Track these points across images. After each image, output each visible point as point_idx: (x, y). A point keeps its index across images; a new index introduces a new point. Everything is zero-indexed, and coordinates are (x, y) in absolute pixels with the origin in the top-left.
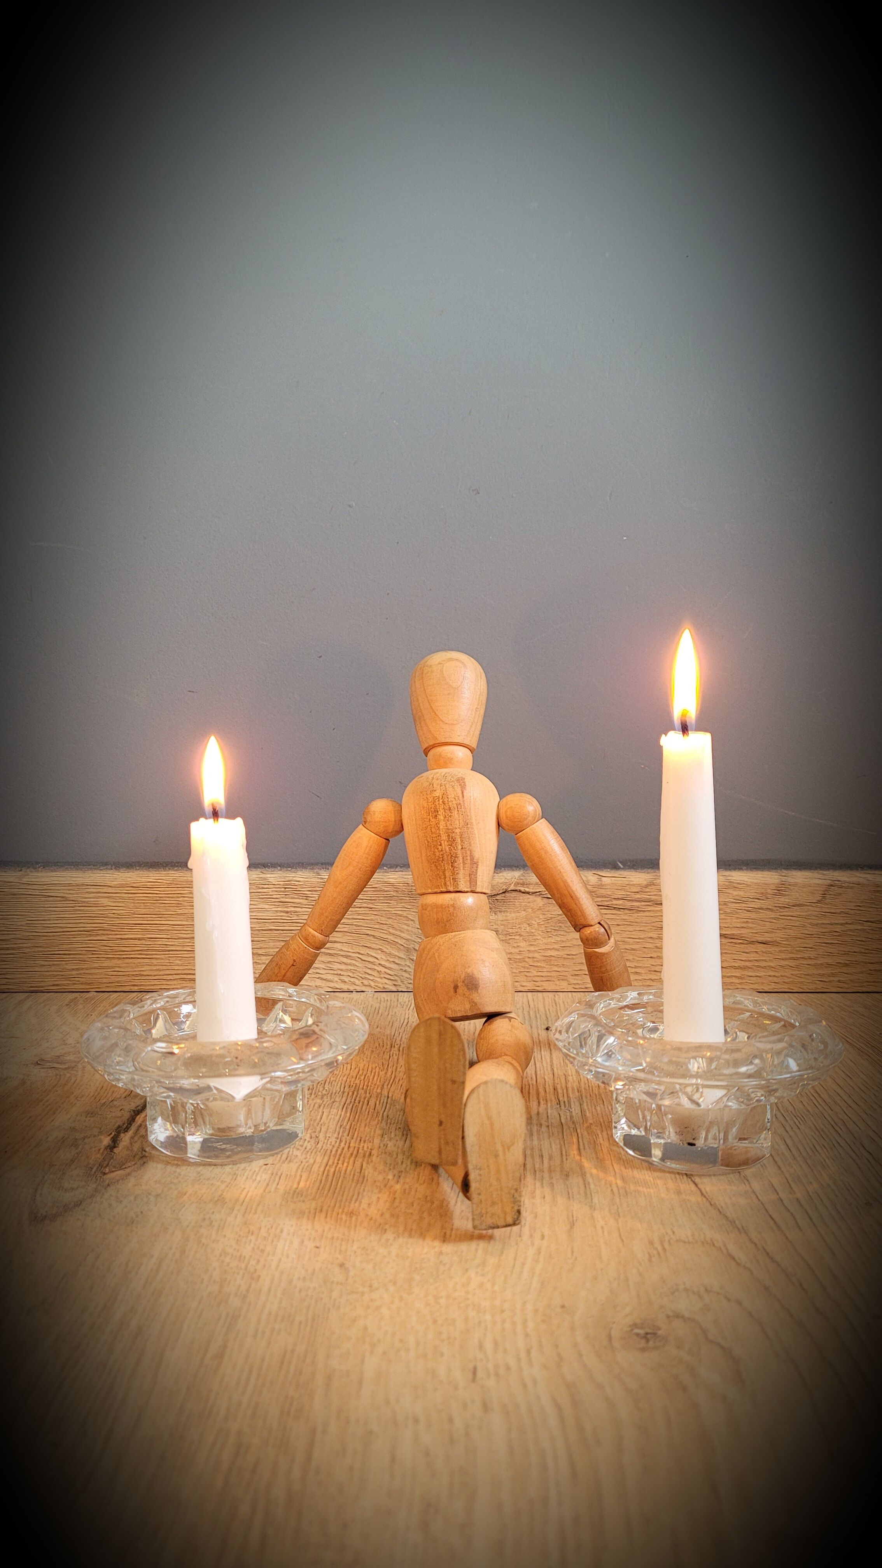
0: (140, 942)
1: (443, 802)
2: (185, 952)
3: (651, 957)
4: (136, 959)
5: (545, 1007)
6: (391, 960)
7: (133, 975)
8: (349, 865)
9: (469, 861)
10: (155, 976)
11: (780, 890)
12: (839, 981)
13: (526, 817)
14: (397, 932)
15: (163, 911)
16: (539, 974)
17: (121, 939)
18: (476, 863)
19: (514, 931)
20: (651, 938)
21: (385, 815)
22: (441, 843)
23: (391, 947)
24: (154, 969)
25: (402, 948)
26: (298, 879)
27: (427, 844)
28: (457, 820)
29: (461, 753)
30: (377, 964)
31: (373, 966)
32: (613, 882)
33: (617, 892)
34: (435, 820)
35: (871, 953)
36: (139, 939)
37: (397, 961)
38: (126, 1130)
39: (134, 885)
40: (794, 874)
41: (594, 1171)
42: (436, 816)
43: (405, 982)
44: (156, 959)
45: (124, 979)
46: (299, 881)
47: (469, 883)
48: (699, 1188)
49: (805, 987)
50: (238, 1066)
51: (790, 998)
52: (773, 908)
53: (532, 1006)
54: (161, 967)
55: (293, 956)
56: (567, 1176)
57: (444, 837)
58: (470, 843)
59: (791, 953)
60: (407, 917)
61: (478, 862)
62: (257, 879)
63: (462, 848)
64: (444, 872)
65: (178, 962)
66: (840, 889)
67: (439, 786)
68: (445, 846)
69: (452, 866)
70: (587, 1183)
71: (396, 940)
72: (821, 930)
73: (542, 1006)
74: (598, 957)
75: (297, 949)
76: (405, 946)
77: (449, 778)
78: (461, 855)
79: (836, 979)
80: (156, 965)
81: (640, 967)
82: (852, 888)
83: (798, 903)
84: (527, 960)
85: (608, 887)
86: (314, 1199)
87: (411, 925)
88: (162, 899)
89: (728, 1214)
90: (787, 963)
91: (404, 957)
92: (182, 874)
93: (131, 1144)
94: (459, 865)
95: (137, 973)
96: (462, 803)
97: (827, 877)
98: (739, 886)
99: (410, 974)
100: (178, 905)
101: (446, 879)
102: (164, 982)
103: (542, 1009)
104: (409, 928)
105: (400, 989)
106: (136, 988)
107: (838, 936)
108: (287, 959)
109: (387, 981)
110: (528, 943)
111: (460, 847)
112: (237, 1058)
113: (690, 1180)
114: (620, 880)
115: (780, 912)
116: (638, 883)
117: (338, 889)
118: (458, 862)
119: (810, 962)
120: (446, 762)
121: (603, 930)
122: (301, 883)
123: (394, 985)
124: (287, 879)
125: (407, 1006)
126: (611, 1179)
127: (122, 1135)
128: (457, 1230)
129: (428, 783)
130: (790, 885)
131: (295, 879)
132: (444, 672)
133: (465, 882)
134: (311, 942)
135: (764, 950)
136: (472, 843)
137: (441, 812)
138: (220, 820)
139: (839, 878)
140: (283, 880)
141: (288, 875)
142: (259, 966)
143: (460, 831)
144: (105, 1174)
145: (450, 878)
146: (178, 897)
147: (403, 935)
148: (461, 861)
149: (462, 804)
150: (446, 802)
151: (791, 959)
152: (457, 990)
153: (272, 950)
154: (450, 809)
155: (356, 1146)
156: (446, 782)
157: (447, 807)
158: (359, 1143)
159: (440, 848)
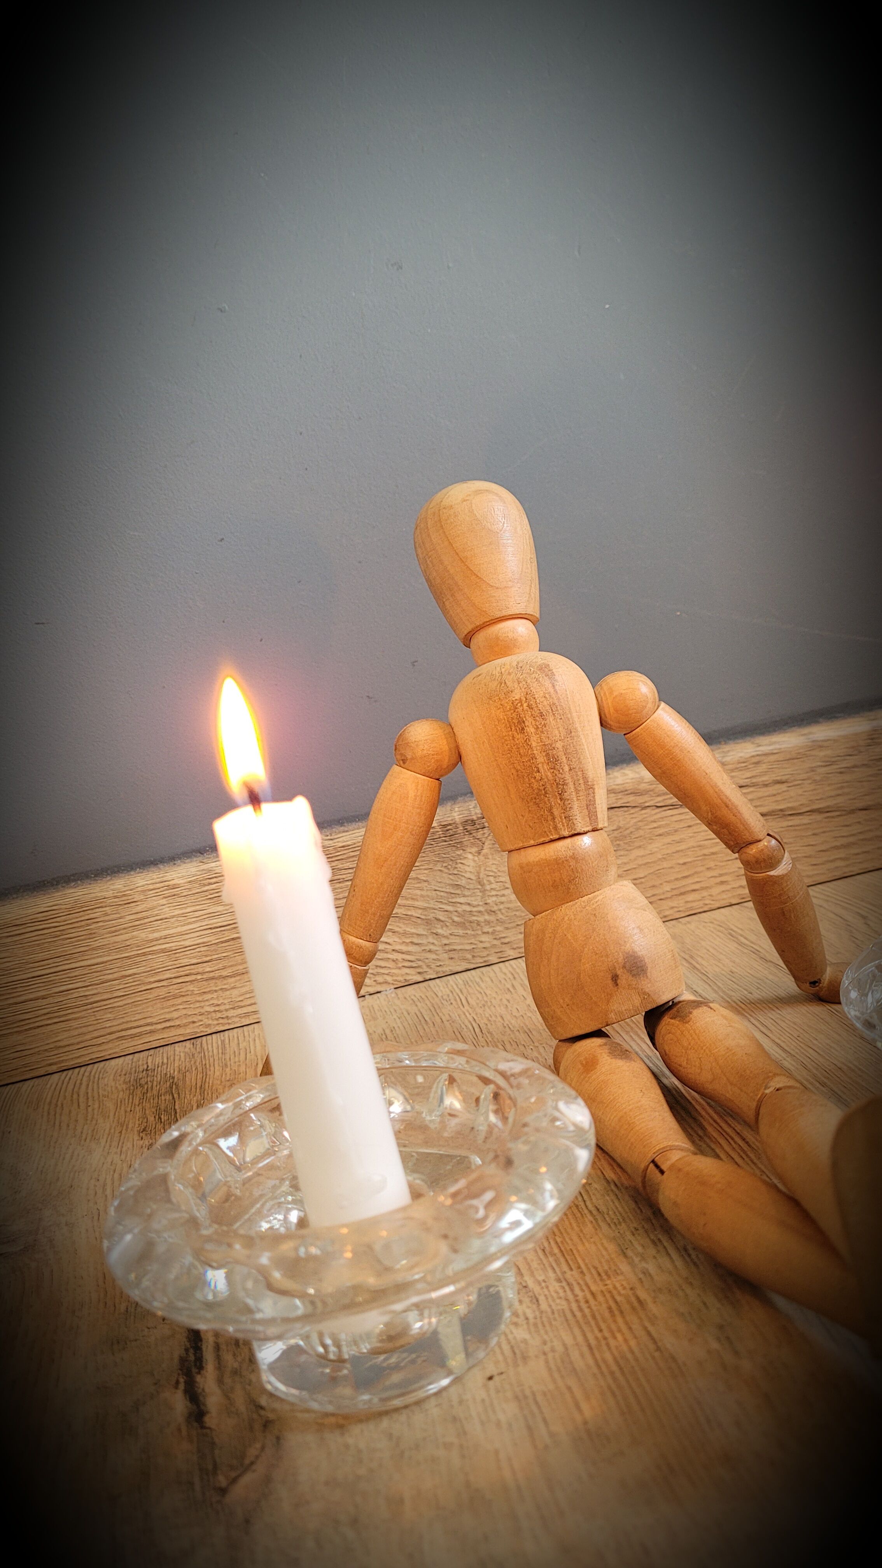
0: (44, 1002)
1: (528, 706)
2: (116, 1000)
4: (46, 1027)
6: (408, 941)
7: (46, 1050)
9: (583, 786)
10: (78, 1043)
11: (873, 739)
13: (644, 704)
14: (408, 902)
15: (70, 950)
22: (538, 768)
23: (404, 924)
24: (76, 1033)
25: (419, 921)
27: (515, 773)
28: (555, 729)
29: (523, 629)
30: (391, 951)
31: (386, 954)
34: (522, 735)
36: (43, 998)
37: (416, 940)
38: (199, 1364)
39: (18, 922)
42: (523, 729)
43: (433, 966)
45: (33, 1058)
47: (586, 819)
57: (541, 759)
58: (579, 758)
60: (417, 878)
61: (593, 785)
62: (198, 873)
63: (570, 770)
64: (550, 811)
65: (109, 1015)
67: (513, 683)
68: (545, 771)
69: (561, 799)
71: (409, 913)
76: (423, 917)
77: (522, 669)
78: (570, 780)
80: (77, 1028)
87: (425, 888)
88: (64, 932)
91: (425, 933)
92: (86, 891)
93: (228, 1398)
94: (570, 794)
95: (51, 1046)
96: (556, 701)
98: (825, 744)
99: (436, 954)
100: (91, 935)
101: (556, 820)
104: (424, 893)
105: (428, 977)
106: (54, 1068)
109: (407, 971)
111: (567, 768)
117: (384, 870)
118: (568, 792)
120: (503, 648)
121: (774, 842)
123: (419, 973)
127: (198, 1378)
129: (496, 683)
132: (475, 512)
133: (582, 818)
134: (357, 956)
135: (869, 817)
136: (582, 758)
137: (529, 721)
138: (264, 806)
142: (228, 993)
143: (562, 744)
144: (223, 1491)
145: (561, 818)
146: (88, 925)
147: (417, 904)
148: (572, 789)
149: (557, 704)
150: (534, 705)
152: (619, 981)
154: (541, 714)
155: (604, 1288)
156: (524, 675)
157: (536, 713)
158: (602, 1280)
159: (537, 775)
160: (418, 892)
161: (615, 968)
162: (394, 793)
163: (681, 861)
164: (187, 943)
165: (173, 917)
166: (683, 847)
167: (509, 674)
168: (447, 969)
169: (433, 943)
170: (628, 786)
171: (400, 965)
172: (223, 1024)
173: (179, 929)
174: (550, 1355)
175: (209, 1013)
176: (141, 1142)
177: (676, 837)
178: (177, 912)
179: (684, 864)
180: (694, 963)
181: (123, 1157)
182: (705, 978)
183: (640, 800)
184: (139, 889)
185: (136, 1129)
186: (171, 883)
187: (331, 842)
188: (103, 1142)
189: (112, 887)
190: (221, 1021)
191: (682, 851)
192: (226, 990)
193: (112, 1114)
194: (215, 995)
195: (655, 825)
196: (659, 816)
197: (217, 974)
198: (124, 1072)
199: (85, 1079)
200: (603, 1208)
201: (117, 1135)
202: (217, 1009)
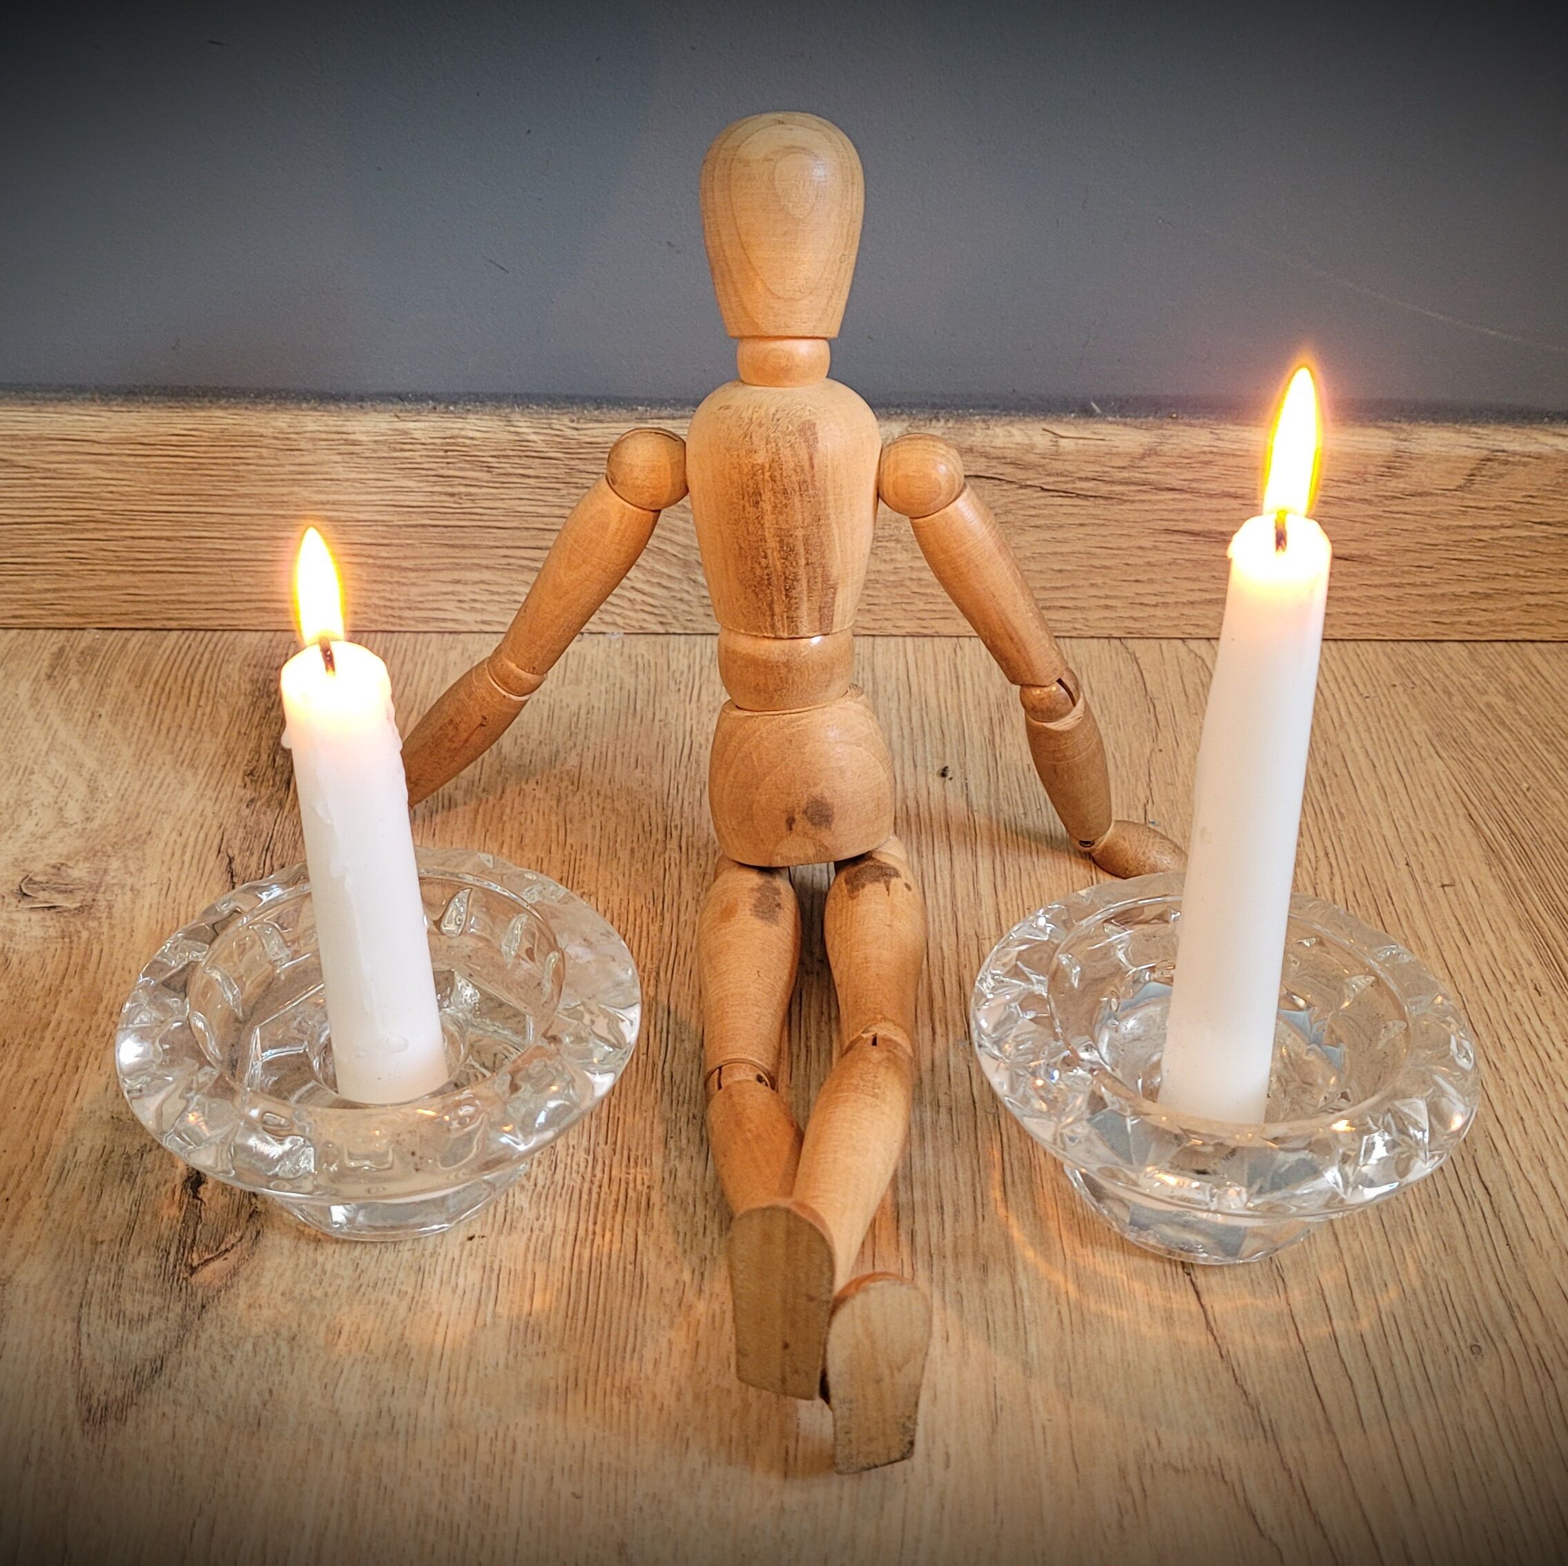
0: (169, 544)
1: (771, 476)
3: (1137, 581)
4: (169, 575)
5: (937, 692)
6: (654, 580)
7: (165, 601)
8: (584, 562)
9: (820, 584)
10: (206, 603)
11: (1393, 466)
12: (1469, 623)
16: (929, 607)
17: (133, 538)
18: (834, 588)
19: (887, 532)
20: (1140, 548)
21: (653, 476)
22: (766, 554)
23: (657, 560)
24: (204, 592)
25: (674, 560)
26: (471, 434)
27: (738, 550)
28: (799, 513)
29: (808, 350)
30: (633, 589)
32: (1080, 447)
33: (1084, 466)
34: (755, 510)
35: (1535, 577)
36: (168, 539)
37: (665, 582)
40: (1423, 435)
41: (1030, 1253)
42: (757, 502)
43: (682, 619)
44: (205, 573)
45: (148, 607)
46: (472, 438)
47: (817, 623)
48: (1202, 1306)
49: (1406, 632)
50: (417, 1170)
51: (1375, 652)
52: (1376, 500)
53: (915, 689)
54: (217, 589)
55: (481, 710)
56: (985, 1268)
57: (772, 543)
58: (823, 553)
59: (1393, 575)
61: (836, 584)
63: (807, 564)
64: (771, 605)
65: (250, 580)
66: (1502, 467)
67: (764, 442)
68: (775, 559)
69: (787, 596)
70: (1017, 1287)
71: (663, 547)
72: (1455, 537)
73: (933, 689)
74: (1051, 738)
75: (488, 699)
76: (679, 556)
77: (784, 423)
78: (804, 576)
79: (1464, 619)
81: (1115, 597)
82: (1525, 465)
83: (1420, 490)
84: (908, 583)
85: (1070, 457)
86: (561, 1348)
89: (1249, 1387)
90: (1381, 592)
91: (679, 576)
92: (238, 420)
94: (800, 592)
95: (173, 598)
97: (1483, 444)
99: (688, 605)
100: (238, 478)
101: (776, 616)
102: (226, 614)
103: (933, 702)
105: (672, 630)
107: (1484, 547)
108: (470, 715)
109: (646, 616)
110: (910, 555)
111: (803, 562)
112: (413, 1154)
113: (1187, 1278)
114: (1096, 445)
115: (1385, 506)
116: (1128, 450)
117: (563, 602)
118: (799, 589)
119: (1422, 591)
120: (777, 374)
121: (1061, 688)
122: (476, 442)
123: (661, 623)
124: (449, 433)
125: (687, 686)
126: (1058, 1277)
128: (806, 1439)
130: (1411, 458)
131: (463, 433)
132: (778, 183)
133: (811, 622)
134: (511, 684)
135: (1344, 570)
137: (767, 495)
139: (1505, 446)
140: (441, 435)
141: (450, 425)
142: (405, 589)
143: (803, 532)
144: (193, 1270)
145: (782, 615)
146: (235, 464)
147: (675, 537)
148: (805, 586)
149: (810, 483)
150: (778, 478)
151: (1390, 585)
152: (793, 824)
153: (428, 562)
154: (785, 492)
155: (623, 1176)
156: (778, 434)
157: (780, 488)
158: (628, 1166)
159: (764, 561)
160: (681, 524)
161: (794, 810)
162: (592, 517)
163: (1057, 568)
164: (361, 517)
165: (347, 480)
166: (1065, 548)
167: (760, 425)
168: (700, 627)
169: (688, 592)
170: (1008, 453)
171: (638, 607)
172: (393, 624)
173: (353, 497)
174: (536, 1232)
175: (377, 606)
176: (243, 792)
177: (1059, 535)
178: (353, 476)
179: (1061, 571)
180: (997, 731)
181: (217, 807)
182: (992, 764)
183: (1021, 475)
184: (308, 435)
185: (243, 768)
186: (351, 437)
187: (575, 432)
188: (201, 772)
189: (274, 424)
190: (391, 619)
191: (1062, 554)
192: (404, 584)
193: (222, 732)
194: (388, 587)
195: (1033, 512)
196: (1042, 501)
197: (395, 563)
198: (254, 662)
199: (207, 655)
200: (677, 1078)
201: (219, 769)
202: (388, 604)
